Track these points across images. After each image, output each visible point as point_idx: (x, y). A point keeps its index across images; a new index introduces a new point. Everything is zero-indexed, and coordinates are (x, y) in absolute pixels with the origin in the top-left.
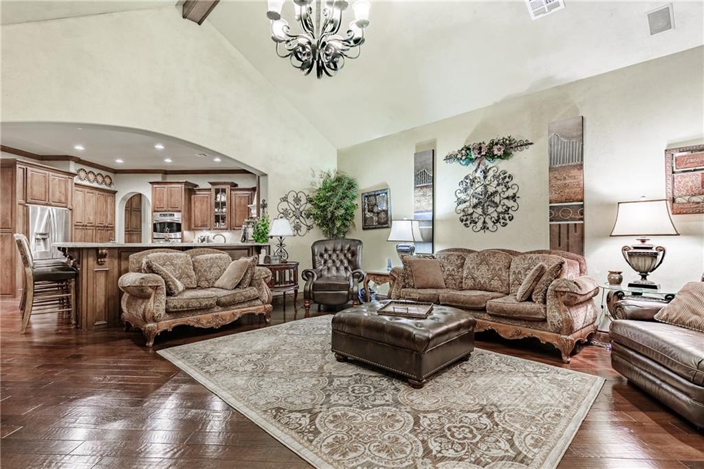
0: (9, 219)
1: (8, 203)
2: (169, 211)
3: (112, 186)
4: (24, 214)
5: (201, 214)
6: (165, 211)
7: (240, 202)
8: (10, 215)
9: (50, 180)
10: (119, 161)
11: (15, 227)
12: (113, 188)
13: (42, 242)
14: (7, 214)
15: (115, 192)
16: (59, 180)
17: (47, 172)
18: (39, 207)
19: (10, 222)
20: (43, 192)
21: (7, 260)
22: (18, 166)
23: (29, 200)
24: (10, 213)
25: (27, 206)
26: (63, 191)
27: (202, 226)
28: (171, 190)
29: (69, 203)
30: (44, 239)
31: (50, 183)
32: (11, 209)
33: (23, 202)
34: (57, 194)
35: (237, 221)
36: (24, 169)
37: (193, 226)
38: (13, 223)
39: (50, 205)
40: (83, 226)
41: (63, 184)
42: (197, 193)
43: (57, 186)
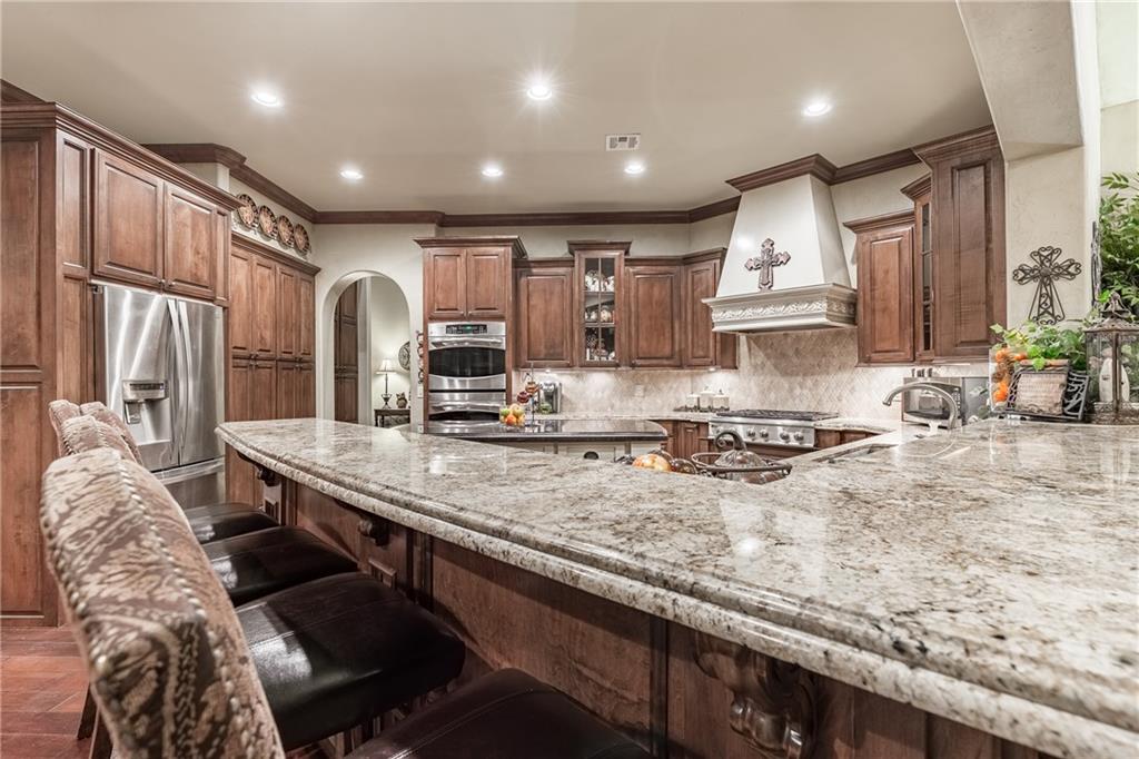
0: (30, 330)
1: (24, 271)
2: (471, 317)
3: (308, 255)
4: (83, 317)
5: (545, 324)
6: (462, 318)
7: (650, 296)
8: (32, 318)
9: (169, 206)
10: (352, 174)
11: (54, 365)
12: (310, 259)
13: (145, 415)
14: (21, 313)
15: (314, 271)
16: (193, 211)
17: (160, 182)
18: (128, 294)
19: (33, 342)
20: (148, 246)
21: (25, 486)
22: (61, 135)
23: (102, 266)
24: (32, 307)
25: (96, 288)
26: (204, 248)
27: (549, 357)
28: (477, 262)
29: (220, 289)
30: (153, 404)
31: (170, 216)
32: (39, 294)
33: (84, 272)
34: (189, 257)
35: (643, 343)
36: (82, 150)
37: (524, 357)
38: (45, 349)
39: (169, 290)
40: (249, 358)
41: (202, 227)
42: (534, 270)
43: (189, 231)
